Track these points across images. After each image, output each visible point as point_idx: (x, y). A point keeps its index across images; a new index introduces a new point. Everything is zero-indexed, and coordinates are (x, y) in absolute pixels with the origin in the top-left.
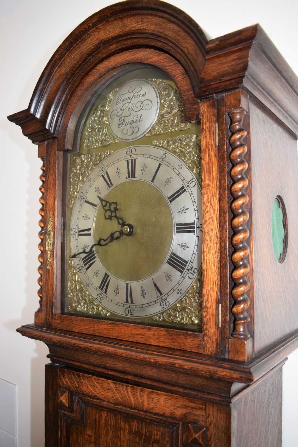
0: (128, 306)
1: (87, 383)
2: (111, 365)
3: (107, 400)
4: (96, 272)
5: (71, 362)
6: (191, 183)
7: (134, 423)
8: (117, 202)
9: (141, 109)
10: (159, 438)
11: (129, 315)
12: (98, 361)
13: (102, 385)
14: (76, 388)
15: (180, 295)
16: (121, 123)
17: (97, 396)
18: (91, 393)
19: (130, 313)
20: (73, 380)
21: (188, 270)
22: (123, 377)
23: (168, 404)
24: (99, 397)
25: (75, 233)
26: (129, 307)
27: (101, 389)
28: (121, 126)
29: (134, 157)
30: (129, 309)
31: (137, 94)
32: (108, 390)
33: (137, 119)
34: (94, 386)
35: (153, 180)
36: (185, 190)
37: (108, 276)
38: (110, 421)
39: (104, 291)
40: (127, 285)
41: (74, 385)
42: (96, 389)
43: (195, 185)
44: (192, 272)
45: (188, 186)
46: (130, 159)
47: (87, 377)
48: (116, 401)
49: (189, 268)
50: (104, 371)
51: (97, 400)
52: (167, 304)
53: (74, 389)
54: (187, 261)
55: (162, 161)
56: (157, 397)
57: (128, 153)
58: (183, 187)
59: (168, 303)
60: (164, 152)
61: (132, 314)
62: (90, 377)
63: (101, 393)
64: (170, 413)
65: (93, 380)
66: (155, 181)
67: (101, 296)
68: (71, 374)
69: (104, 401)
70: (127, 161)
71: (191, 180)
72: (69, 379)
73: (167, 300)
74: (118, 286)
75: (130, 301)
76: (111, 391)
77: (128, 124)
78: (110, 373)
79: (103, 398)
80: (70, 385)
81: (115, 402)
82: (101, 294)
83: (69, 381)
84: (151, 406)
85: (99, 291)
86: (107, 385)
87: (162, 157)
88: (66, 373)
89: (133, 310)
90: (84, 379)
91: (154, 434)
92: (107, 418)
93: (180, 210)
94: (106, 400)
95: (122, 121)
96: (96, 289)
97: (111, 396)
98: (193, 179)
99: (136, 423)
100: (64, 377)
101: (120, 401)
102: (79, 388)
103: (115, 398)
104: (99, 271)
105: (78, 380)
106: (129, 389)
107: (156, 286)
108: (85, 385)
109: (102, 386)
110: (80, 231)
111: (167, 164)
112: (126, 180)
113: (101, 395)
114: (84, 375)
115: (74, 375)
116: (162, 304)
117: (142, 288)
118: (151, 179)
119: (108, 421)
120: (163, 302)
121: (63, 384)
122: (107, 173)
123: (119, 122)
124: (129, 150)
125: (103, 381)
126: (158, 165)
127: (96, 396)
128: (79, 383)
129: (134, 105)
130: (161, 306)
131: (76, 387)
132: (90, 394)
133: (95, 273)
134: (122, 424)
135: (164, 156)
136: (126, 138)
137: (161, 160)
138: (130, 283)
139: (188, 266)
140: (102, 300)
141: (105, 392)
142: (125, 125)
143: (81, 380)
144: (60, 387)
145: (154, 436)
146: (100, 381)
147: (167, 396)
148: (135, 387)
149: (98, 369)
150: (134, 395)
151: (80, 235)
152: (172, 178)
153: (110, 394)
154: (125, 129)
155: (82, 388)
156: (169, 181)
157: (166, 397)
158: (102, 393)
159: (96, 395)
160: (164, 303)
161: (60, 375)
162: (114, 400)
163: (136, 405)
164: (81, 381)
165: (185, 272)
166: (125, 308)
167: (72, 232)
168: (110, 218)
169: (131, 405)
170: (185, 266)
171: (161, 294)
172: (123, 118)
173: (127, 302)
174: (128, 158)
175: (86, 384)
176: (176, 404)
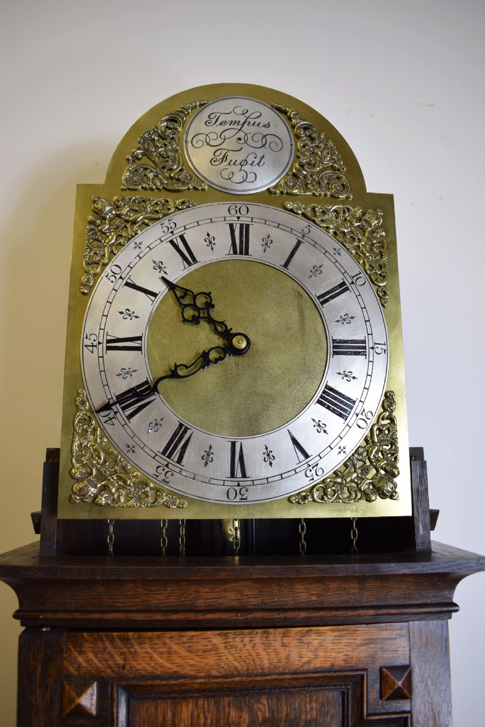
0: (236, 483)
1: (149, 650)
2: (209, 601)
3: (203, 674)
4: (155, 422)
5: (97, 616)
6: (357, 279)
7: (261, 703)
8: (210, 293)
9: (263, 146)
10: (317, 715)
11: (238, 499)
12: (172, 599)
13: (190, 647)
14: (116, 669)
15: (342, 456)
16: (218, 158)
17: (177, 672)
18: (160, 669)
19: (239, 496)
20: (109, 653)
21: (357, 415)
22: (242, 618)
23: (341, 646)
24: (183, 672)
25: (95, 343)
26: (239, 485)
27: (188, 654)
28: (217, 163)
29: (245, 220)
30: (238, 489)
31: (254, 120)
32: (205, 652)
33: (254, 159)
34: (170, 653)
35: (286, 265)
36: (347, 289)
37: (187, 429)
38: (202, 716)
39: (176, 460)
40: (233, 444)
41: (111, 663)
42: (174, 658)
43: (364, 283)
44: (364, 417)
45: (352, 283)
46: (236, 222)
47: (150, 639)
48: (225, 670)
49: (357, 412)
50: (192, 616)
51: (177, 680)
52: (320, 472)
53: (113, 671)
54: (355, 399)
55: (303, 236)
56: (319, 638)
57: (233, 212)
58: (343, 284)
59: (321, 470)
60: (308, 224)
61: (244, 497)
62: (158, 637)
63: (188, 663)
64: (345, 660)
65: (167, 641)
66: (290, 266)
67: (167, 470)
68: (102, 641)
69: (196, 678)
70: (231, 226)
71: (357, 275)
72: (96, 654)
73: (319, 466)
74: (211, 447)
75: (238, 473)
76: (213, 652)
77: (234, 164)
78: (209, 616)
79: (193, 673)
80: (100, 665)
81: (224, 672)
82: (167, 466)
83: (97, 658)
84: (305, 660)
85: (163, 460)
86: (204, 642)
87: (303, 230)
88: (87, 641)
89: (247, 491)
90: (140, 644)
91: (306, 711)
92: (196, 714)
93: (338, 318)
94: (200, 674)
95: (221, 156)
96: (153, 455)
97: (213, 664)
98: (360, 273)
99: (265, 702)
100: (81, 652)
101: (236, 668)
102: (127, 667)
103: (223, 664)
104: (162, 419)
105: (124, 650)
106: (258, 640)
107: (295, 442)
108: (144, 655)
109: (191, 649)
110: (109, 341)
111: (313, 243)
112: (228, 257)
113: (188, 668)
114: (140, 635)
115: (112, 641)
116: (309, 474)
117: (267, 448)
118: (283, 263)
119: (198, 717)
120: (311, 471)
121: (79, 667)
122: (182, 238)
123: (213, 157)
124: (234, 207)
125: (193, 636)
126: (295, 242)
127: (174, 672)
128: (128, 655)
129: (250, 136)
130: (307, 477)
131: (118, 665)
132: (158, 672)
133: (151, 423)
134: (233, 713)
135: (306, 230)
136: (227, 187)
137: (301, 236)
138: (239, 441)
139: (357, 408)
140: (171, 478)
141: (197, 659)
142: (229, 164)
143: (133, 646)
144: (69, 676)
145: (306, 715)
146: (184, 639)
147: (338, 630)
148: (271, 630)
149: (175, 617)
150: (267, 646)
151: (108, 348)
152: (323, 267)
153: (211, 660)
154: (229, 171)
155: (134, 663)
156: (317, 270)
157: (336, 634)
158: (191, 662)
159: (176, 669)
160: (313, 472)
161: (70, 649)
162: (221, 670)
163: (272, 667)
164: (132, 650)
165: (352, 418)
166: (227, 488)
167: (87, 342)
168: (195, 321)
169: (262, 669)
170: (351, 408)
171: (307, 456)
172: (224, 152)
173: (233, 475)
174: (233, 219)
175: (147, 653)
176: (356, 641)
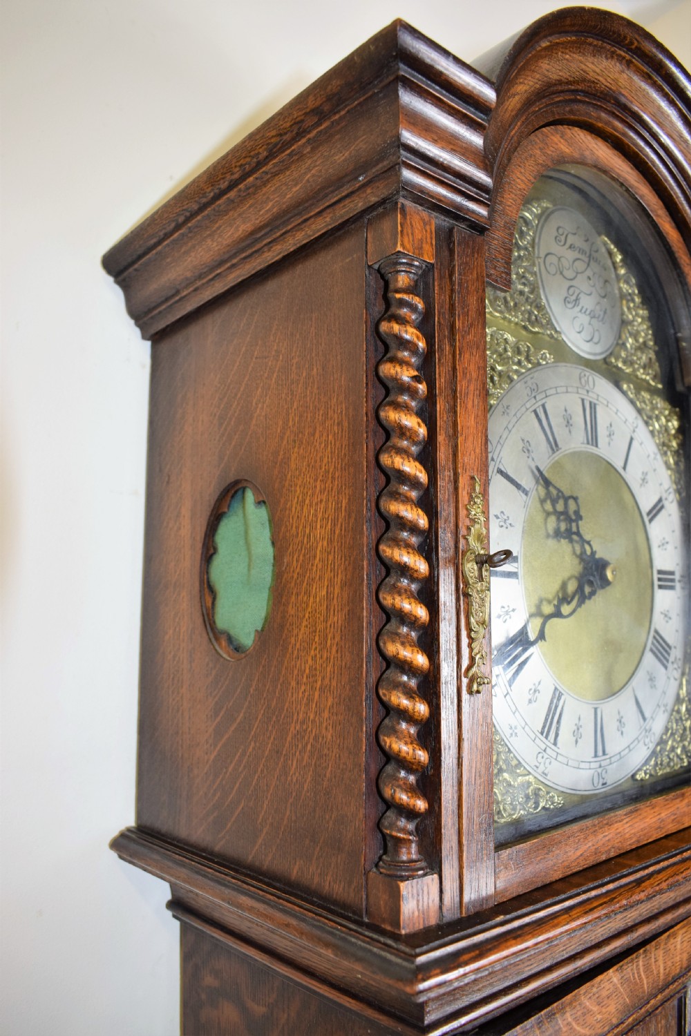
4: (533, 688)
6: (669, 494)
8: (577, 498)
11: (600, 785)
15: (666, 715)
16: (571, 298)
19: (601, 781)
21: (673, 663)
26: (600, 766)
29: (593, 397)
30: (600, 771)
31: (596, 255)
33: (600, 312)
35: (624, 467)
36: (663, 506)
37: (561, 695)
39: (552, 741)
40: (596, 711)
43: (673, 500)
44: (677, 667)
45: (666, 498)
46: (587, 398)
49: (673, 660)
54: (671, 645)
55: (634, 431)
57: (583, 382)
58: (661, 499)
60: (635, 414)
61: (604, 782)
66: (627, 470)
67: (546, 756)
70: (583, 402)
71: (669, 489)
73: (652, 731)
74: (580, 719)
75: (601, 751)
77: (585, 312)
82: (546, 750)
85: (541, 742)
87: (633, 422)
89: (606, 772)
93: (660, 544)
95: (575, 297)
96: (533, 737)
104: (539, 683)
107: (637, 702)
111: (640, 442)
112: (583, 447)
117: (619, 713)
118: (622, 464)
120: (648, 737)
122: (543, 406)
123: (567, 295)
126: (629, 436)
130: (645, 745)
133: (530, 690)
135: (636, 423)
136: (578, 343)
137: (632, 429)
138: (600, 706)
139: (672, 655)
142: (581, 311)
152: (648, 475)
154: (579, 321)
156: (645, 479)
165: (670, 666)
166: (593, 772)
170: (669, 655)
171: (644, 719)
172: (578, 290)
173: (596, 754)
174: (584, 394)
